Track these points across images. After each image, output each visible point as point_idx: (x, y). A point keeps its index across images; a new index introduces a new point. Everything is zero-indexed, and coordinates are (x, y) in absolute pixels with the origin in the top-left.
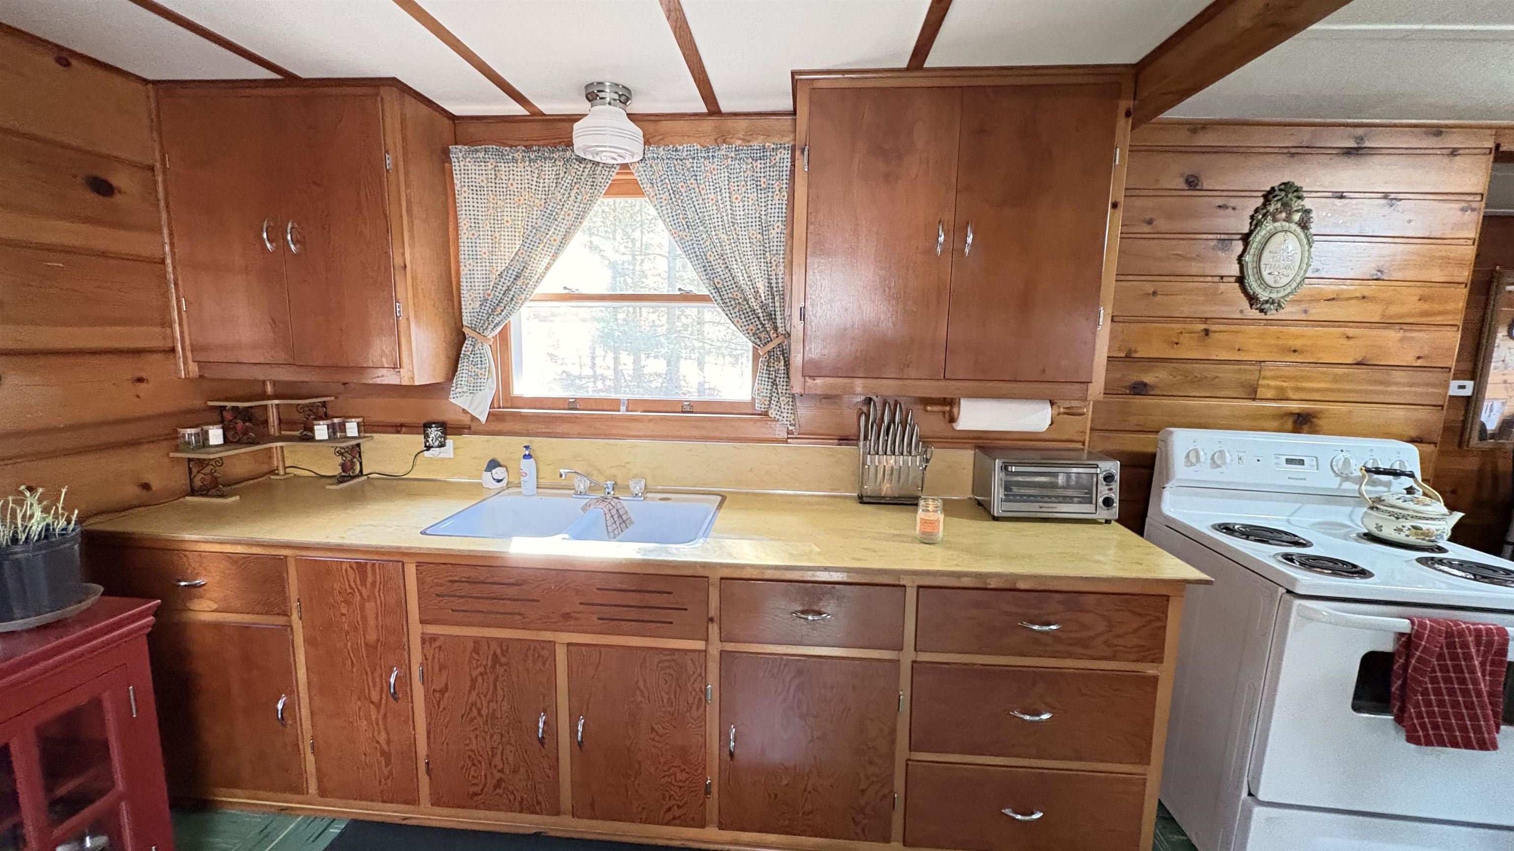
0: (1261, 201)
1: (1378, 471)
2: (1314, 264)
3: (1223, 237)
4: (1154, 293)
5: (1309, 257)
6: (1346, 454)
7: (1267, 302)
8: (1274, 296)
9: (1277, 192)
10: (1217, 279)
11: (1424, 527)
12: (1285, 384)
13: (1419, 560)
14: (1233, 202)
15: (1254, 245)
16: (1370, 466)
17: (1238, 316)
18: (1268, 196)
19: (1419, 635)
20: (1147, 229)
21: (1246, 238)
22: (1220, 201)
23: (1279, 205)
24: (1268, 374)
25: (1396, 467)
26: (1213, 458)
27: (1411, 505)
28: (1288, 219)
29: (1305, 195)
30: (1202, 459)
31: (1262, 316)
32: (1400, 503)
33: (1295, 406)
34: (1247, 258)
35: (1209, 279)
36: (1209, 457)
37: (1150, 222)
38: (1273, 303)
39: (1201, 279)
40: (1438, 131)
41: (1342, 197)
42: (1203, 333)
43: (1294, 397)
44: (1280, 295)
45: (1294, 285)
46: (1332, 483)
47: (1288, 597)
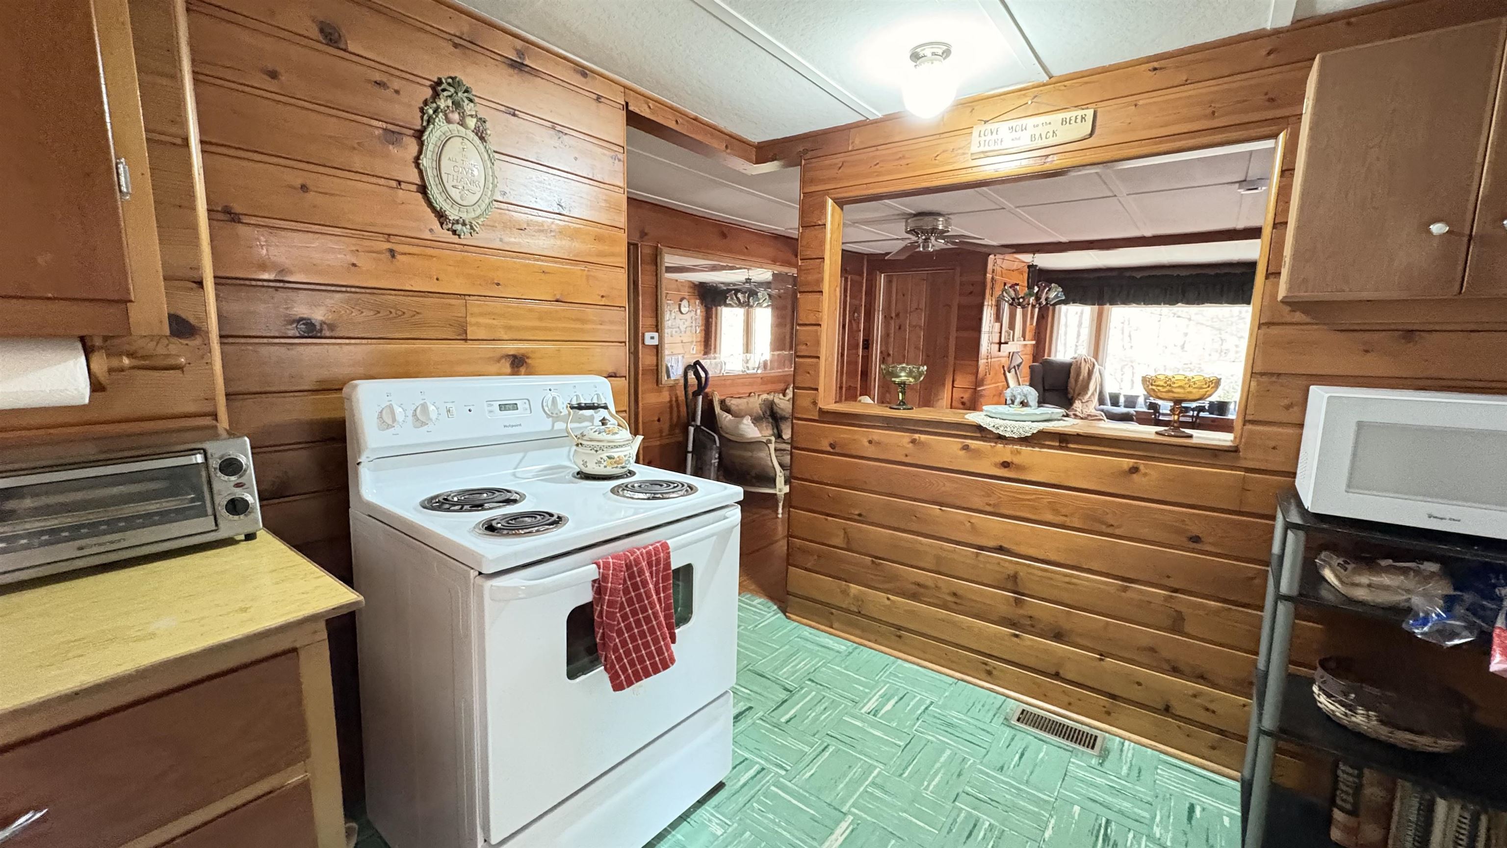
0: (429, 93)
1: (580, 407)
2: (501, 187)
3: (390, 127)
4: (304, 188)
5: (493, 176)
6: (554, 394)
7: (457, 222)
8: (464, 216)
9: (444, 86)
10: (394, 184)
11: (616, 455)
12: (495, 322)
13: (614, 491)
14: (396, 84)
15: (431, 147)
16: (574, 403)
17: (428, 235)
18: (436, 87)
19: (604, 578)
20: (272, 86)
21: (419, 135)
22: (378, 77)
23: (449, 102)
24: (476, 310)
25: (595, 401)
26: (415, 415)
27: (603, 436)
28: (462, 123)
29: (476, 100)
30: (400, 417)
31: (455, 239)
32: (596, 436)
33: (512, 348)
34: (425, 162)
35: (382, 181)
36: (410, 413)
37: (273, 75)
38: (464, 224)
39: (374, 180)
40: (584, 72)
41: (514, 115)
42: (388, 254)
43: (506, 337)
44: (473, 215)
45: (484, 207)
46: (545, 425)
47: (479, 580)
